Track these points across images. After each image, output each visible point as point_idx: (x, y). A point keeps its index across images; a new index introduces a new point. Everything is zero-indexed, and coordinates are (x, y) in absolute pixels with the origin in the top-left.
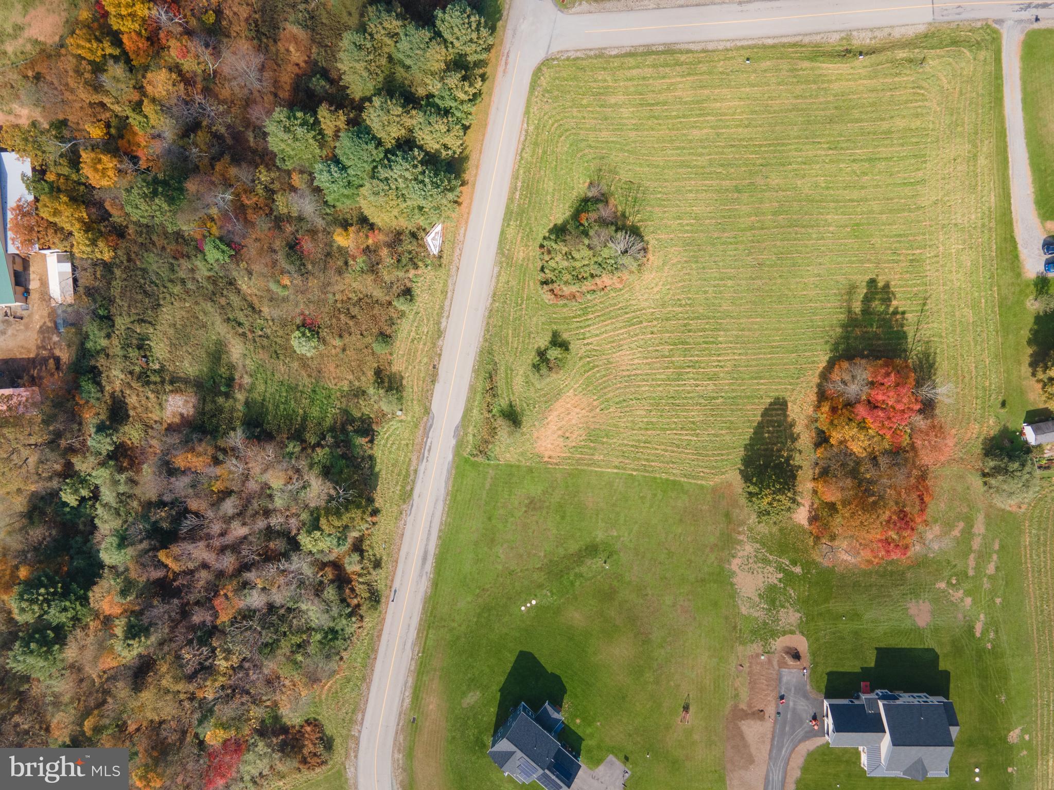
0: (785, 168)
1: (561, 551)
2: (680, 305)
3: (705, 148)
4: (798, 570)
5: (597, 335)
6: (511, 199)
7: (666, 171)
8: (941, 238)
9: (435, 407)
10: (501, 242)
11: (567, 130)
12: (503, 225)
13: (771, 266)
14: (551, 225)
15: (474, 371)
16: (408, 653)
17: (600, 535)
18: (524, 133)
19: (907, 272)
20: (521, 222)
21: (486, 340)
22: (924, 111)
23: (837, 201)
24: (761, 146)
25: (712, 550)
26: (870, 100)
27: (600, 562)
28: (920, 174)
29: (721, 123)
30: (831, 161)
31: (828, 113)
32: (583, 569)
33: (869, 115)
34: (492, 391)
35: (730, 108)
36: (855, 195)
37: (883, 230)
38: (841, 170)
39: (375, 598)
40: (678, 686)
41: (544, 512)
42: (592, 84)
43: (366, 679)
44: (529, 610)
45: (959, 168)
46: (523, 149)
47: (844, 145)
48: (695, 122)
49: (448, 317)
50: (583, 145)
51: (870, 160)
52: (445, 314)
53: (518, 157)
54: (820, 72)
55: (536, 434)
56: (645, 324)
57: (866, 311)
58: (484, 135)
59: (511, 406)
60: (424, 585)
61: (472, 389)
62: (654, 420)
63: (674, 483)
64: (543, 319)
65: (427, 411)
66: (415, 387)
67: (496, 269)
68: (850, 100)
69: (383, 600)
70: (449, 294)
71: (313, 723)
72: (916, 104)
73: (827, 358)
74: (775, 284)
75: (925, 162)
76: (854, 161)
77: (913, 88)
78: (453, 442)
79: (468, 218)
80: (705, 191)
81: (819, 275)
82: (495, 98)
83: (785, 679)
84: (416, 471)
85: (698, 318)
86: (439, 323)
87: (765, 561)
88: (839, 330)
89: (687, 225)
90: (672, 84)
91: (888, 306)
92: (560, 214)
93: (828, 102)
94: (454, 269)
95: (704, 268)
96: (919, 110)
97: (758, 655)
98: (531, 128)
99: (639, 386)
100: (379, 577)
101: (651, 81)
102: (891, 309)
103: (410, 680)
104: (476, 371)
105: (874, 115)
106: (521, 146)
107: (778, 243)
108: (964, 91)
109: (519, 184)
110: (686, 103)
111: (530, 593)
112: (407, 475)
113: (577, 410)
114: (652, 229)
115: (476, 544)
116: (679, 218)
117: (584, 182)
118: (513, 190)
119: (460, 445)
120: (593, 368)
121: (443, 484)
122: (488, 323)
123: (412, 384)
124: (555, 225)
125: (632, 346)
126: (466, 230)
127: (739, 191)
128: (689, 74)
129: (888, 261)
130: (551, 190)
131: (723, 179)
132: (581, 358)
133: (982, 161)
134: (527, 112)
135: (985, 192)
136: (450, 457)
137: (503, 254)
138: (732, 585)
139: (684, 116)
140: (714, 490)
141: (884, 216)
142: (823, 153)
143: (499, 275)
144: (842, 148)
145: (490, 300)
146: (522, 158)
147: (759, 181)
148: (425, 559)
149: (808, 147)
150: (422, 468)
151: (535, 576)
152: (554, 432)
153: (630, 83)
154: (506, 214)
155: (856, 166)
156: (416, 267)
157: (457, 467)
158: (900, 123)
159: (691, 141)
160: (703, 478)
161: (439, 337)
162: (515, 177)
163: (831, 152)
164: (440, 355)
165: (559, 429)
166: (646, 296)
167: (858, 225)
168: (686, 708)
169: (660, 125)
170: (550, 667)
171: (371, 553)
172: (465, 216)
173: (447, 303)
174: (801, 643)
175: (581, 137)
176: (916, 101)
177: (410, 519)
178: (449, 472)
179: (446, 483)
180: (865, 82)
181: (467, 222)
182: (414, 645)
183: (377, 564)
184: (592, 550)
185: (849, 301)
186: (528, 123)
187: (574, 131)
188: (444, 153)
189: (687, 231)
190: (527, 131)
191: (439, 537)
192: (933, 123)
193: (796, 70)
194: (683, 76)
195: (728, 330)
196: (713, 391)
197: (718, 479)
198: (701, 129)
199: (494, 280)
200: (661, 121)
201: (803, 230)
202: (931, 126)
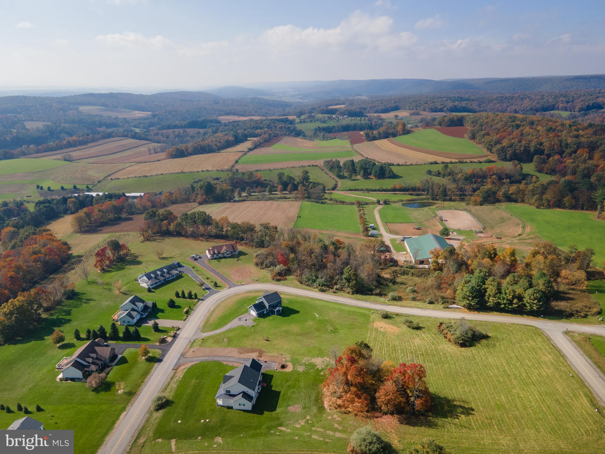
4: (322, 373)
9: (391, 306)
16: (304, 295)
18: (505, 323)
34: (398, 315)
40: (278, 340)
42: (534, 337)
43: (297, 288)
44: (315, 315)
49: (426, 310)
50: (506, 335)
54: (580, 397)
55: (382, 322)
57: (455, 406)
62: (391, 345)
65: (389, 305)
69: (323, 292)
70: (434, 310)
71: (286, 279)
72: (583, 431)
78: (378, 309)
83: (274, 364)
84: (367, 302)
86: (423, 308)
87: (327, 366)
88: (443, 396)
91: (461, 414)
97: (285, 359)
98: (507, 325)
99: (405, 343)
100: (330, 293)
101: (544, 351)
102: (459, 415)
106: (498, 322)
107: (483, 381)
110: (540, 359)
111: (321, 316)
112: (366, 300)
114: (476, 349)
116: (484, 356)
119: (376, 309)
121: (362, 306)
125: (423, 343)
127: (504, 372)
128: (554, 360)
129: (486, 416)
131: (508, 368)
134: (513, 324)
136: (373, 308)
138: (318, 357)
139: (533, 359)
141: (511, 415)
142: (537, 397)
144: (543, 403)
145: (434, 317)
146: (494, 323)
148: (336, 300)
149: (537, 392)
151: (327, 317)
153: (540, 346)
156: (443, 303)
159: (522, 360)
161: (418, 308)
162: (486, 321)
163: (539, 399)
164: (410, 308)
167: (503, 406)
170: (293, 315)
171: (339, 292)
173: (431, 310)
174: (288, 370)
177: (349, 299)
180: (585, 412)
182: (306, 296)
183: (335, 293)
185: (459, 401)
186: (509, 324)
188: (486, 297)
191: (343, 303)
194: (552, 359)
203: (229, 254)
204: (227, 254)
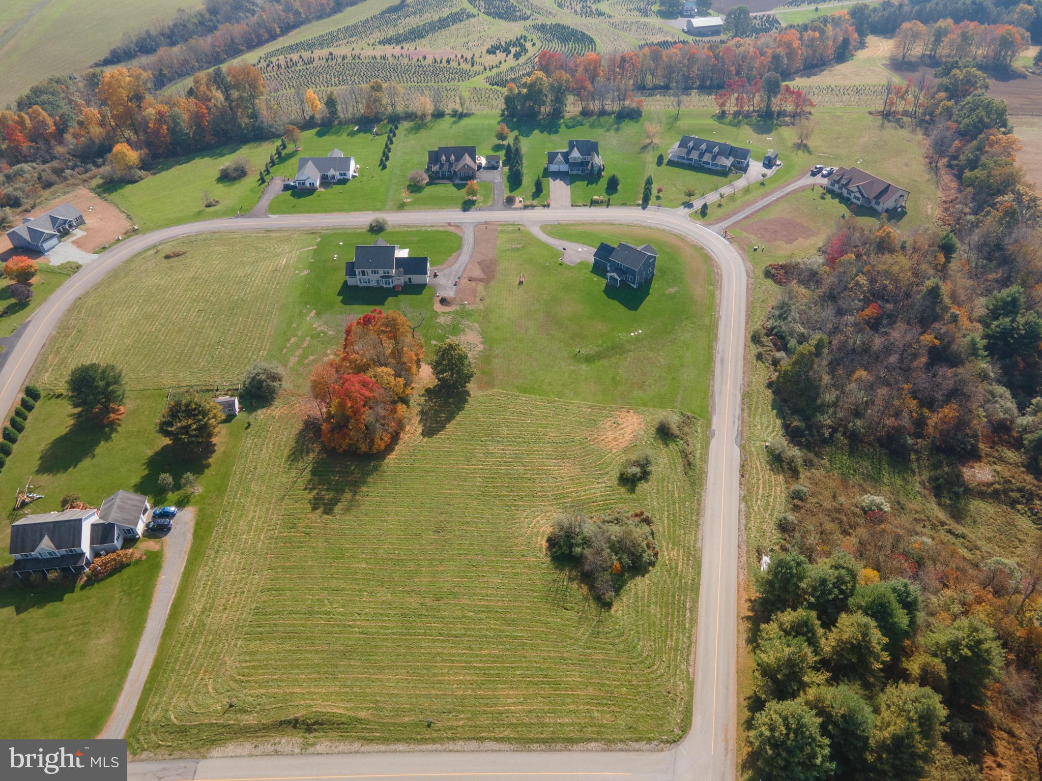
0: (402, 611)
1: (613, 360)
2: (515, 506)
3: (485, 636)
5: (594, 488)
6: (695, 601)
7: (529, 617)
8: (260, 544)
9: (737, 451)
10: (700, 567)
11: (641, 662)
12: (699, 580)
13: (427, 530)
14: (647, 576)
15: (706, 473)
16: (723, 313)
17: (583, 366)
18: (692, 663)
19: (299, 519)
20: (680, 581)
21: (699, 494)
22: (242, 657)
23: (354, 579)
24: (425, 634)
25: (497, 356)
26: (297, 671)
27: (583, 351)
28: (264, 598)
29: (469, 659)
30: (352, 614)
31: (345, 662)
32: (595, 349)
33: (302, 657)
34: (685, 454)
35: (456, 674)
36: (334, 583)
37: (314, 552)
38: (343, 607)
39: (755, 339)
40: (525, 293)
41: (629, 382)
42: (617, 709)
44: (636, 331)
45: (224, 601)
46: (689, 646)
47: (336, 629)
48: (495, 662)
49: (740, 511)
50: (622, 647)
51: (310, 613)
52: (742, 513)
53: (693, 639)
54: (348, 705)
55: (642, 426)
56: (549, 494)
58: (738, 662)
59: (667, 445)
60: (720, 346)
61: (704, 459)
62: (541, 429)
63: (524, 392)
64: (646, 503)
65: (742, 448)
66: (758, 464)
67: (699, 545)
68: (319, 673)
69: (749, 339)
70: (743, 528)
71: (781, 283)
72: (249, 664)
73: (386, 461)
74: (425, 516)
75: (257, 608)
76: (328, 613)
77: (248, 681)
78: (714, 427)
79: (738, 587)
80: (487, 596)
81: (383, 521)
82: (733, 701)
84: (743, 410)
85: (499, 496)
86: (748, 507)
89: (507, 568)
90: (521, 703)
92: (638, 586)
93: (343, 673)
94: (744, 547)
95: (492, 532)
96: (247, 658)
97: (469, 304)
98: (683, 667)
99: (554, 451)
100: (754, 350)
101: (547, 708)
103: (718, 301)
104: (703, 473)
105: (297, 656)
106: (693, 650)
107: (418, 547)
108: (192, 677)
109: (688, 615)
110: (505, 682)
111: (638, 339)
112: (749, 408)
113: (607, 440)
114: (543, 566)
115: (682, 366)
116: (516, 574)
117: (616, 611)
118: (694, 609)
119: (708, 425)
120: (595, 466)
121: (717, 401)
122: (699, 505)
123: (760, 466)
124: (643, 576)
125: (560, 479)
126: (738, 578)
127: (452, 593)
128: (501, 713)
129: (315, 527)
130: (652, 606)
131: (468, 605)
132: (607, 473)
133: (198, 607)
134: (691, 684)
135: (204, 579)
136: (715, 419)
137: (694, 557)
138: (483, 337)
139: (507, 669)
140: (493, 386)
141: (310, 563)
142: (358, 623)
143: (695, 541)
144: (338, 626)
145: (701, 522)
146: (689, 638)
147: (429, 602)
148: (722, 360)
149: (374, 630)
150: (738, 412)
151: (633, 347)
152: (627, 427)
153: (572, 707)
154: (698, 589)
155: (328, 608)
156: (781, 546)
157: (707, 412)
158: (271, 646)
159: (502, 643)
160: (502, 393)
161: (744, 497)
162: (694, 621)
163: (351, 623)
164: (741, 484)
165: (622, 429)
166: (548, 514)
167: (338, 558)
168: (521, 283)
169: (536, 662)
170: (616, 304)
171: (767, 364)
172: (741, 589)
173: (743, 521)
174: (438, 307)
175: (625, 655)
176: (247, 667)
177: (740, 382)
178: (714, 409)
179: (714, 403)
180: (298, 690)
181: (739, 584)
182: (720, 317)
183: (759, 357)
184: (589, 359)
186: (688, 671)
187: (634, 661)
189: (508, 562)
190: (688, 664)
191: (713, 372)
192: (235, 645)
193: (376, 709)
194: (507, 711)
195: (472, 486)
196: (489, 445)
197: (489, 392)
198: (489, 655)
199: (700, 537)
200: (535, 665)
201: (391, 556)
202: (240, 643)
203: (858, 199)
204: (855, 197)
